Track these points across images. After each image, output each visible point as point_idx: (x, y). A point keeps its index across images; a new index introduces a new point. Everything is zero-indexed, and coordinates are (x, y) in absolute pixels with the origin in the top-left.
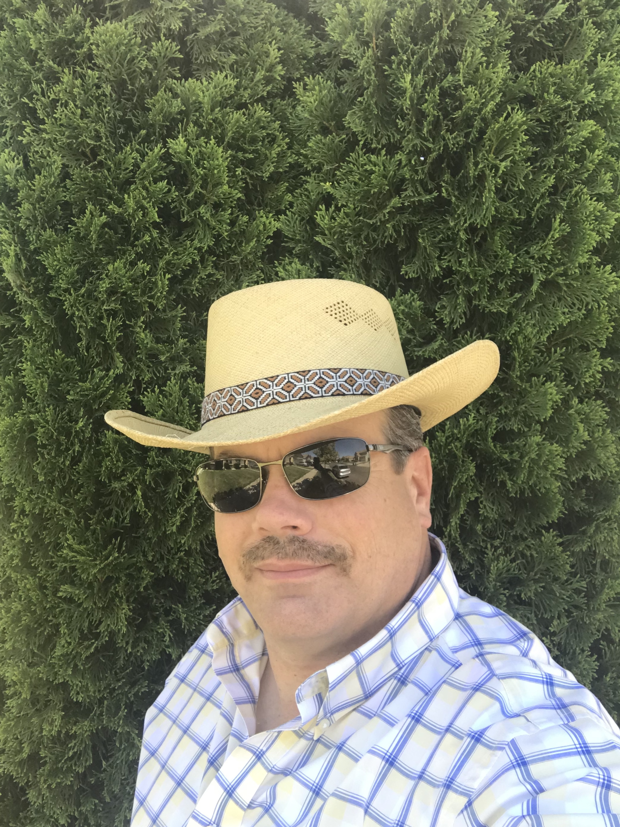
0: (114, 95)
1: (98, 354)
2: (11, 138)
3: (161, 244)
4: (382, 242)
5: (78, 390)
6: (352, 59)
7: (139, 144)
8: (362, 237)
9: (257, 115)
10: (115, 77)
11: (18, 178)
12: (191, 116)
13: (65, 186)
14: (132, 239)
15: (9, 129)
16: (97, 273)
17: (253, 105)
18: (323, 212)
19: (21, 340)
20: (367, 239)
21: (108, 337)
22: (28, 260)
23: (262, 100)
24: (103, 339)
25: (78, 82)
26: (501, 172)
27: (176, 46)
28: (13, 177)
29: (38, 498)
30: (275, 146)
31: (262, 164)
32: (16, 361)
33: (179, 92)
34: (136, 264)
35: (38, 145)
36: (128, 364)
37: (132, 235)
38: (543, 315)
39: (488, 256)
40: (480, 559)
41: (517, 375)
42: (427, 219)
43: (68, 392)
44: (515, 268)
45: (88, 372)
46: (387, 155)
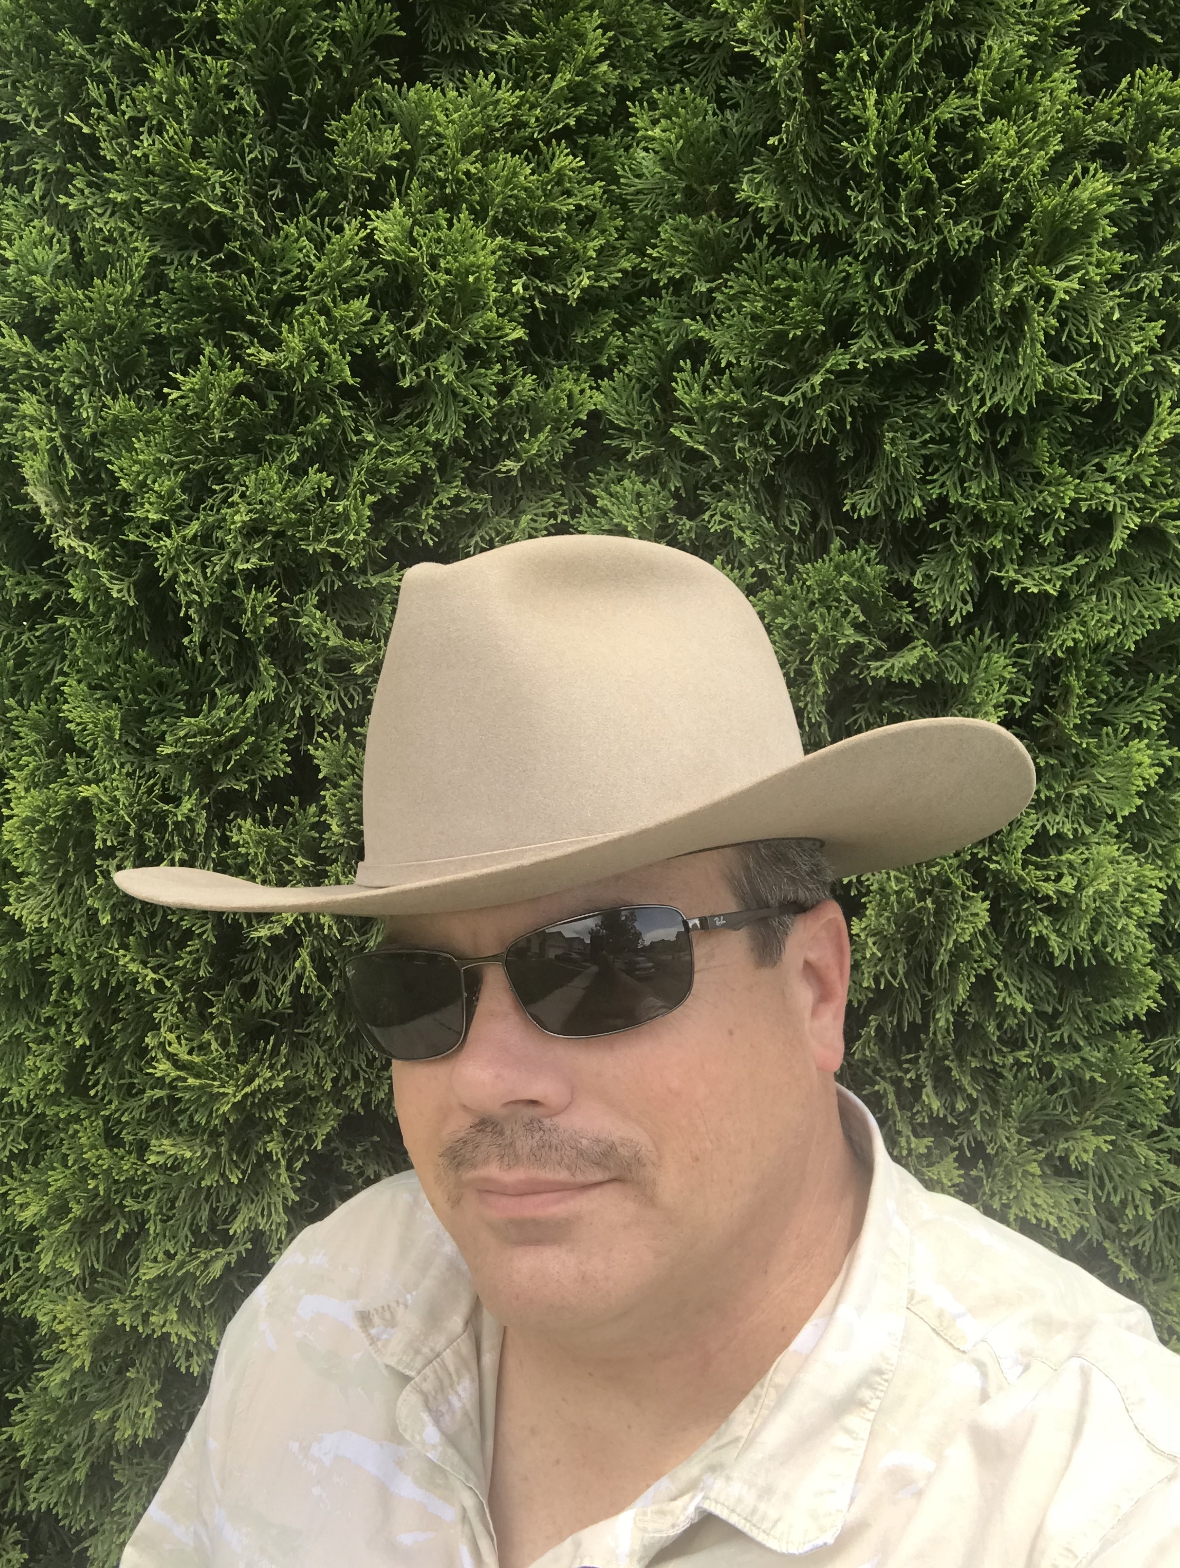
0: (262, 112)
1: (225, 660)
2: (42, 198)
3: (357, 432)
4: (808, 442)
5: (182, 733)
6: (758, 53)
7: (313, 219)
8: (767, 428)
9: (556, 165)
10: (262, 73)
11: (60, 282)
12: (420, 163)
13: (157, 304)
14: (296, 419)
15: (39, 176)
16: (222, 490)
17: (548, 143)
18: (686, 376)
19: (64, 625)
20: (775, 432)
21: (247, 625)
22: (79, 459)
23: (566, 134)
24: (237, 629)
25: (184, 81)
26: (1056, 302)
27: (391, 12)
28: (47, 278)
29: (101, 956)
30: (594, 232)
31: (568, 269)
32: (52, 670)
33: (396, 109)
34: (306, 473)
35: (100, 215)
36: (286, 681)
37: (296, 411)
38: (1130, 597)
39: (1019, 475)
40: (991, 1088)
41: (1075, 725)
42: (897, 396)
43: (162, 738)
44: (1075, 501)
45: (202, 695)
46: (821, 257)
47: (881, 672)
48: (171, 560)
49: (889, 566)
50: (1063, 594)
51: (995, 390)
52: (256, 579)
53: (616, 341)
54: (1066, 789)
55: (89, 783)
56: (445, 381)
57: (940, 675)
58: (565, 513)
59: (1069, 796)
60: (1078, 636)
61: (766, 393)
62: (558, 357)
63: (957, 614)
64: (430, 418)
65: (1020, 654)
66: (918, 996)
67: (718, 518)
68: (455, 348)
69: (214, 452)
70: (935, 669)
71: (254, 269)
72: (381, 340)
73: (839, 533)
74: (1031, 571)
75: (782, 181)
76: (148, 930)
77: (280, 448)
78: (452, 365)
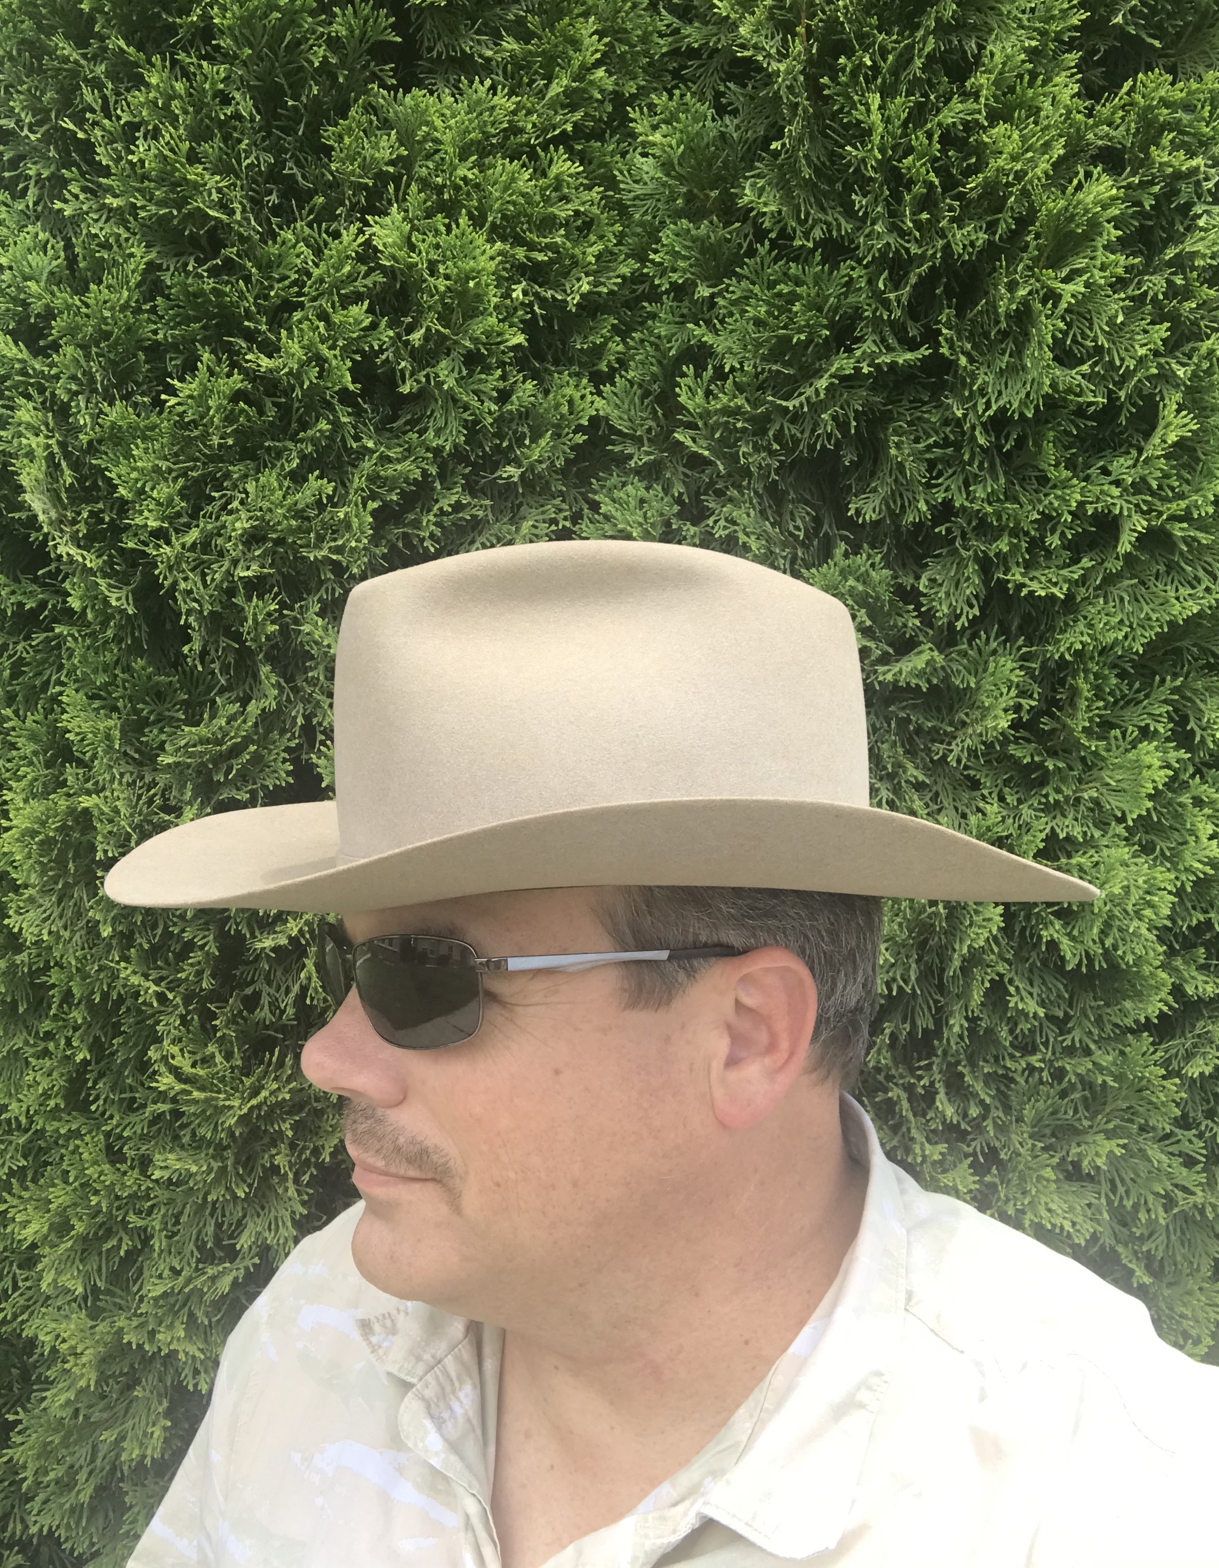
1: (225, 669)
2: (36, 204)
3: (357, 438)
4: (812, 447)
5: (183, 743)
6: (760, 58)
7: (310, 225)
8: (771, 433)
9: (554, 171)
10: (257, 79)
11: (55, 288)
12: (417, 169)
13: (153, 310)
14: (294, 425)
15: (32, 182)
16: (221, 497)
17: (545, 149)
18: (689, 381)
19: (61, 634)
20: (779, 437)
21: (248, 633)
22: (76, 466)
23: (563, 140)
24: (238, 637)
25: (179, 86)
26: (1063, 306)
27: (387, 16)
28: (42, 284)
29: (101, 969)
30: (593, 238)
31: (566, 275)
32: (48, 680)
33: (391, 115)
34: (307, 480)
35: (96, 221)
36: (287, 690)
37: (294, 418)
38: (1137, 600)
39: (1024, 479)
40: (1002, 1093)
41: (1084, 727)
42: (901, 401)
43: (162, 747)
44: (1081, 504)
45: (202, 704)
46: (823, 263)
47: (889, 677)
48: (170, 568)
49: (895, 571)
50: (1070, 597)
51: (1000, 393)
52: (256, 587)
53: (616, 347)
54: (1074, 792)
55: (89, 793)
56: (446, 387)
57: (947, 677)
58: (565, 519)
59: (1078, 800)
60: (1086, 639)
61: (770, 398)
62: (556, 363)
63: (964, 618)
64: (431, 424)
65: (1025, 658)
66: (931, 1002)
67: (722, 523)
68: (454, 354)
69: (212, 459)
70: (942, 674)
71: (250, 275)
72: (380, 347)
73: (843, 538)
74: (1037, 574)
75: (783, 186)
76: (149, 942)
77: (279, 456)
78: (453, 371)
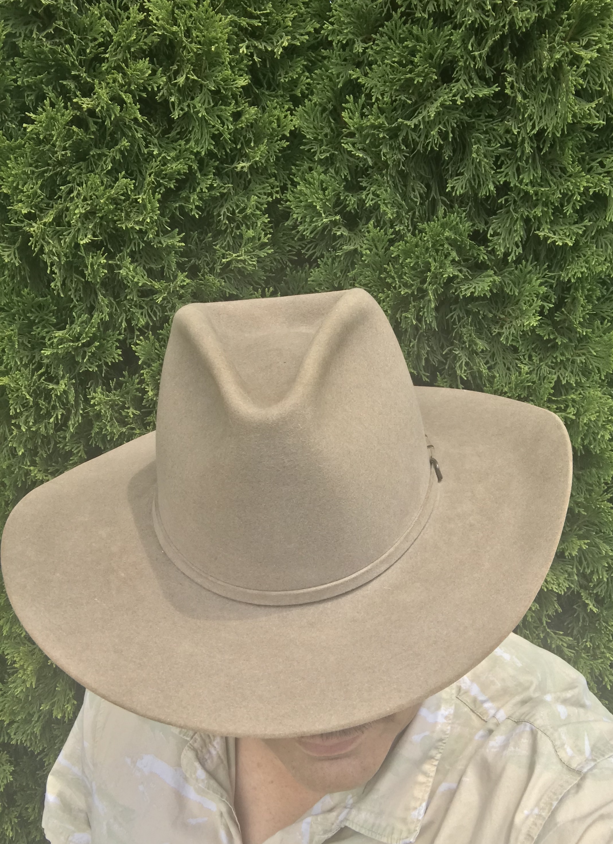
47: (468, 292)
48: (38, 239)
49: (473, 222)
51: (541, 118)
52: (91, 248)
53: (306, 79)
54: (572, 356)
56: (200, 115)
57: (501, 289)
59: (574, 361)
60: (584, 270)
61: (400, 118)
62: (269, 89)
63: (513, 254)
64: (192, 137)
65: (548, 276)
67: (370, 196)
68: (205, 90)
69: (60, 163)
70: (499, 287)
71: (73, 38)
72: (158, 87)
73: (443, 202)
74: (557, 229)
77: (100, 159)
78: (204, 103)
